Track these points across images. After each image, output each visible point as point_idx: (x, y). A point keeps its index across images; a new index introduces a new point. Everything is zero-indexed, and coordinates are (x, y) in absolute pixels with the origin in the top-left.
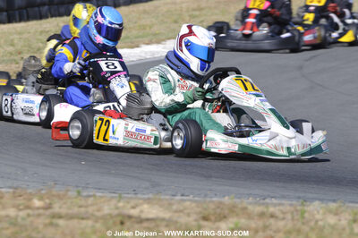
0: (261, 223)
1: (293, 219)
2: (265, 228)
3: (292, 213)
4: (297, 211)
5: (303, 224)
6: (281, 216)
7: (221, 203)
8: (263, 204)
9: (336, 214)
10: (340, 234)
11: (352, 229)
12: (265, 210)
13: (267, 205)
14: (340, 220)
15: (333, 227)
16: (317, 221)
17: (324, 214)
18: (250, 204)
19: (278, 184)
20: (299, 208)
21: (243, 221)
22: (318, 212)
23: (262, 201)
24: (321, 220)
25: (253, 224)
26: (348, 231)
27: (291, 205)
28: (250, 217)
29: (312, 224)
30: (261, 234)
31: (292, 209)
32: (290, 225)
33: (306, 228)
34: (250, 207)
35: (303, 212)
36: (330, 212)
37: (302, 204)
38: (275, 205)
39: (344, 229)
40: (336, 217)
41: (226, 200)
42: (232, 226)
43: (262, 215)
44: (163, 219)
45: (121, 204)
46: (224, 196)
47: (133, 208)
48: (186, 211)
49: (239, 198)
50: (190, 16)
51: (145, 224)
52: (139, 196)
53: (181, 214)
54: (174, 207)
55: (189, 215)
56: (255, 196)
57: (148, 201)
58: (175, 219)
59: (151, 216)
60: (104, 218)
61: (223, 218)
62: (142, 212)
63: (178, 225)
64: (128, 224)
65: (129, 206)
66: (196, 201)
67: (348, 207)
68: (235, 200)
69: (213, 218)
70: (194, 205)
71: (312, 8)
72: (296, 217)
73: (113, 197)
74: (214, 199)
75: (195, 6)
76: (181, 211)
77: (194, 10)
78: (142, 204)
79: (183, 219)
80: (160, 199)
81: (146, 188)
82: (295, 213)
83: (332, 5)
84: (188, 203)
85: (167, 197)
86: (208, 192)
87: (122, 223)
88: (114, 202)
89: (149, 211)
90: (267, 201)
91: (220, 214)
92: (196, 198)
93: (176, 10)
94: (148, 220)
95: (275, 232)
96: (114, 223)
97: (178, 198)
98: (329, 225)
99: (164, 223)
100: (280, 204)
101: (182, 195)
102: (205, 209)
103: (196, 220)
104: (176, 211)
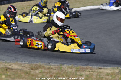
0: (48, 71)
1: (58, 70)
2: (50, 72)
3: (58, 68)
4: (59, 67)
5: (61, 71)
6: (55, 69)
7: (36, 64)
8: (49, 65)
9: (71, 69)
10: (73, 75)
11: (76, 73)
12: (50, 67)
13: (50, 65)
14: (72, 70)
15: (70, 72)
16: (65, 71)
17: (68, 68)
18: (45, 65)
19: (53, 59)
20: (60, 66)
21: (43, 70)
22: (66, 68)
23: (49, 64)
24: (67, 70)
25: (46, 71)
26: (75, 74)
27: (58, 65)
28: (45, 69)
29: (64, 71)
30: (48, 74)
31: (58, 66)
32: (57, 72)
33: (62, 73)
34: (45, 66)
35: (61, 68)
36: (69, 68)
37: (61, 65)
38: (53, 65)
39: (74, 73)
40: (71, 70)
41: (38, 63)
42: (40, 71)
43: (49, 68)
44: (19, 69)
45: (6, 64)
46: (37, 62)
47: (10, 65)
48: (26, 67)
49: (42, 63)
50: (26, 8)
51: (14, 71)
52: (12, 62)
53: (24, 68)
54: (22, 66)
55: (27, 68)
56: (46, 62)
57: (15, 63)
58: (22, 69)
59: (15, 68)
60: (1, 68)
61: (37, 69)
62: (12, 67)
63: (24, 71)
64: (8, 70)
65: (9, 65)
66: (29, 64)
67: (75, 66)
68: (41, 64)
69: (34, 69)
70: (28, 65)
71: (57, 7)
72: (59, 69)
73: (4, 62)
74: (34, 63)
75: (28, 5)
76: (24, 67)
77: (28, 6)
78: (12, 64)
79: (25, 69)
80: (18, 63)
81: (13, 59)
82: (59, 68)
83: (63, 6)
84: (27, 64)
85: (20, 62)
86: (32, 61)
87: (7, 70)
88: (4, 63)
89: (15, 66)
90: (50, 64)
91: (36, 68)
92: (29, 63)
93: (22, 6)
94: (14, 69)
95: (53, 73)
96: (4, 70)
97: (23, 63)
98: (69, 72)
99: (19, 70)
100: (54, 65)
101: (25, 62)
102: (31, 66)
103: (29, 70)
104: (23, 67)
